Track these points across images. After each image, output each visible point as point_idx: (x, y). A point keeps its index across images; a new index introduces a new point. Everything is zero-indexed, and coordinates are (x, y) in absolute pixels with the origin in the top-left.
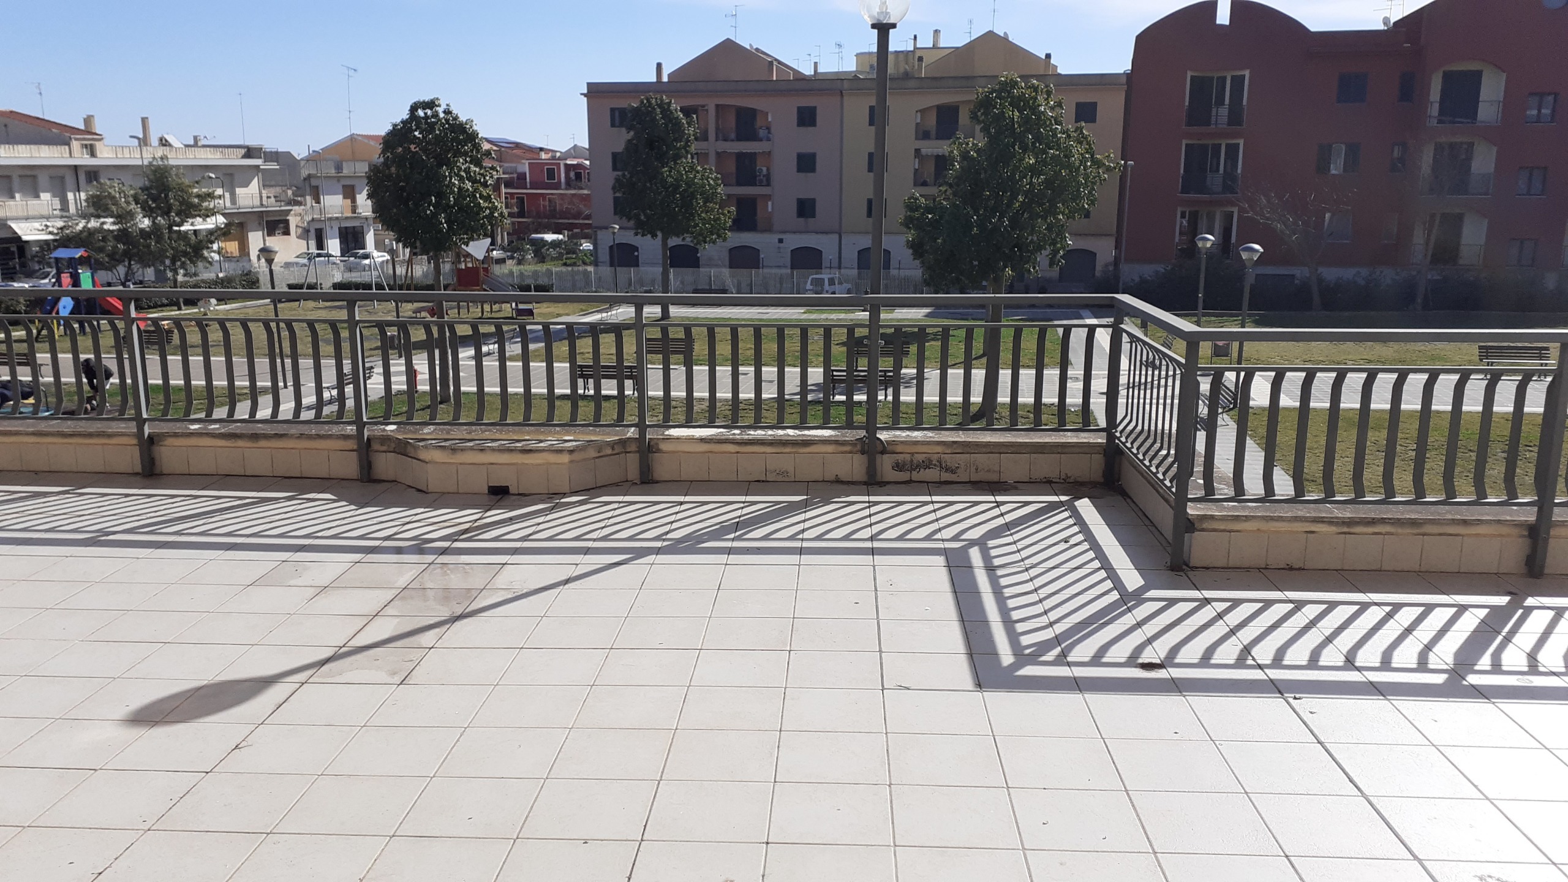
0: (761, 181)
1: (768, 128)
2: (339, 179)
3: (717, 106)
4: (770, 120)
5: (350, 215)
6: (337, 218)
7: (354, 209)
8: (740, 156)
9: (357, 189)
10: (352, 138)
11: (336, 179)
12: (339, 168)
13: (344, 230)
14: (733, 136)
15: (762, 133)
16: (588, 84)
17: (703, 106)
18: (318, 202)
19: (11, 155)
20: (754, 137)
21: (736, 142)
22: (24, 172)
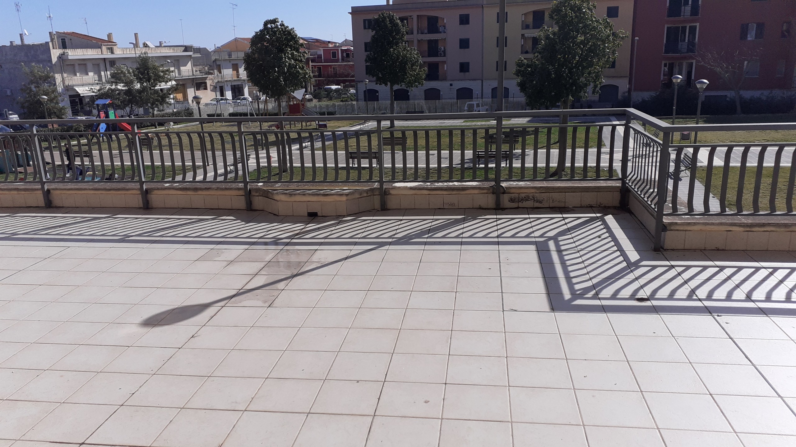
0: (441, 54)
1: (444, 26)
2: (230, 61)
3: (418, 16)
4: (445, 22)
5: (236, 79)
6: (230, 81)
7: (238, 76)
8: (430, 42)
9: (239, 66)
10: (236, 40)
12: (230, 55)
13: (233, 87)
14: (426, 31)
15: (441, 29)
16: (352, 7)
17: (411, 16)
18: (220, 73)
19: (74, 54)
20: (437, 31)
21: (427, 34)
22: (80, 62)
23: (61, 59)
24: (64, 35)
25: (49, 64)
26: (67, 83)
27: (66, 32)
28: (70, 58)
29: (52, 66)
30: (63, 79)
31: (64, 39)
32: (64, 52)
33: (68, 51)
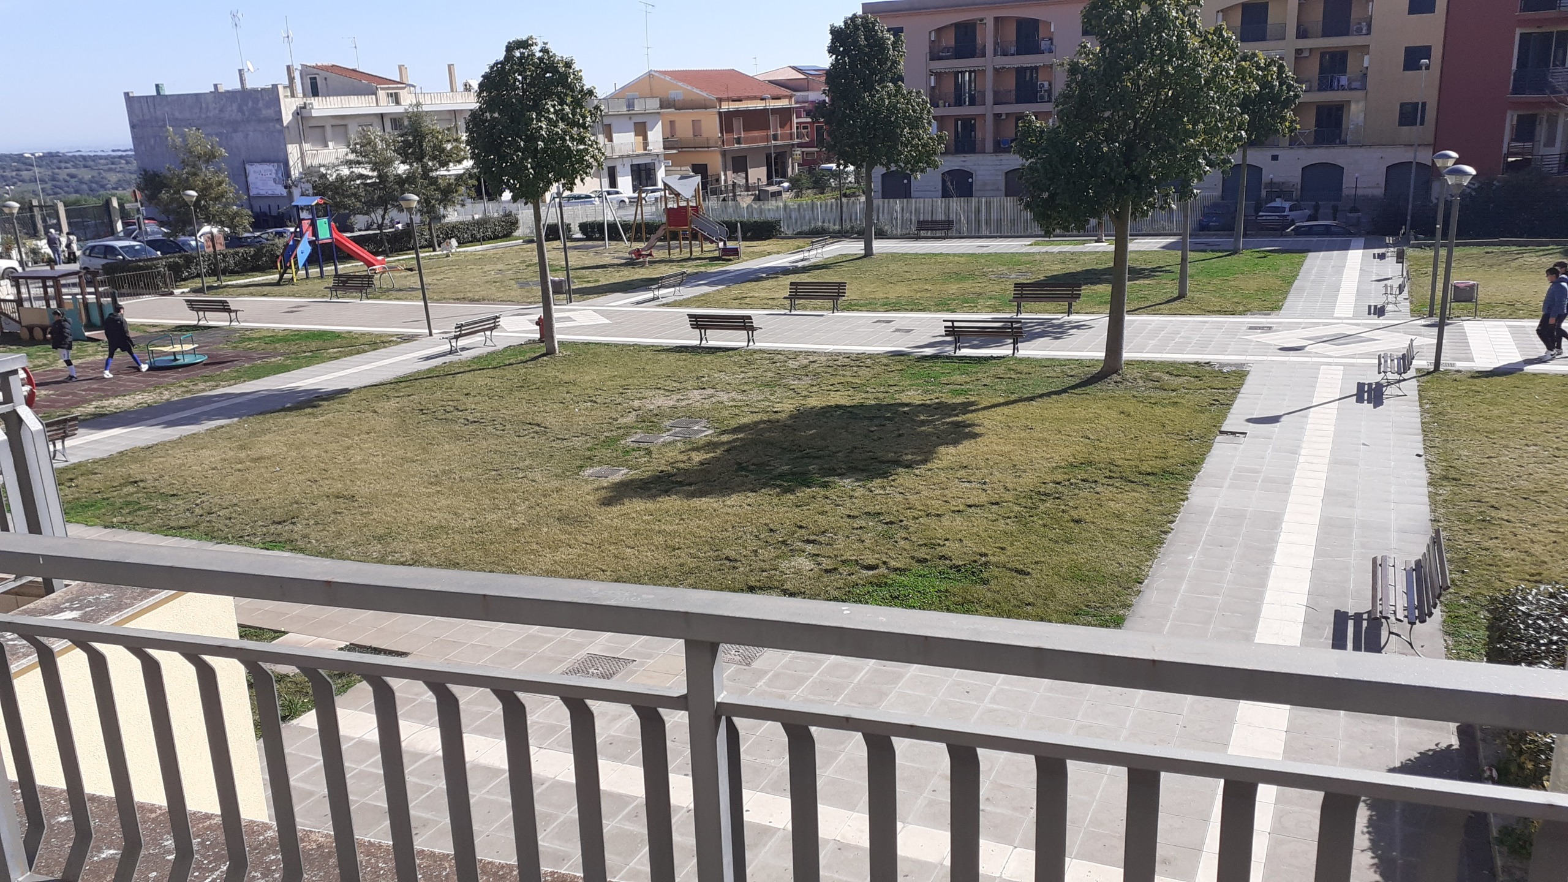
0: (1042, 97)
1: (1051, 39)
2: (630, 116)
3: (996, 19)
4: (1052, 30)
5: (642, 152)
6: (628, 156)
7: (646, 145)
8: (1020, 71)
9: (648, 126)
10: (650, 75)
11: (628, 117)
12: (630, 105)
13: (635, 168)
14: (1013, 49)
15: (1044, 45)
16: (863, 5)
17: (982, 20)
18: (611, 140)
19: (323, 107)
20: (1036, 50)
21: (1015, 57)
22: (335, 122)
23: (299, 117)
24: (316, 71)
25: (278, 126)
26: (308, 163)
27: (319, 64)
28: (314, 113)
29: (282, 130)
30: (302, 154)
31: (315, 78)
32: (305, 103)
33: (313, 101)
